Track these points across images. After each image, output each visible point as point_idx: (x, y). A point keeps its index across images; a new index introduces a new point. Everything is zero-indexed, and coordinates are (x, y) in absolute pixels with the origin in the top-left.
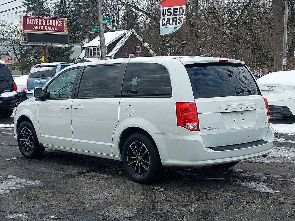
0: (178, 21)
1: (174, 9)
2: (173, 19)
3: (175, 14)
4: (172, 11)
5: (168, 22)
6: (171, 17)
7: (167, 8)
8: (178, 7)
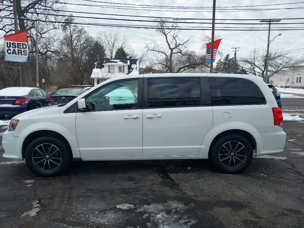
0: (23, 53)
1: (18, 44)
2: (18, 50)
3: (19, 47)
4: (16, 45)
5: (14, 52)
6: (16, 49)
7: (12, 42)
8: (22, 43)
